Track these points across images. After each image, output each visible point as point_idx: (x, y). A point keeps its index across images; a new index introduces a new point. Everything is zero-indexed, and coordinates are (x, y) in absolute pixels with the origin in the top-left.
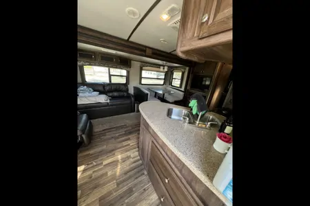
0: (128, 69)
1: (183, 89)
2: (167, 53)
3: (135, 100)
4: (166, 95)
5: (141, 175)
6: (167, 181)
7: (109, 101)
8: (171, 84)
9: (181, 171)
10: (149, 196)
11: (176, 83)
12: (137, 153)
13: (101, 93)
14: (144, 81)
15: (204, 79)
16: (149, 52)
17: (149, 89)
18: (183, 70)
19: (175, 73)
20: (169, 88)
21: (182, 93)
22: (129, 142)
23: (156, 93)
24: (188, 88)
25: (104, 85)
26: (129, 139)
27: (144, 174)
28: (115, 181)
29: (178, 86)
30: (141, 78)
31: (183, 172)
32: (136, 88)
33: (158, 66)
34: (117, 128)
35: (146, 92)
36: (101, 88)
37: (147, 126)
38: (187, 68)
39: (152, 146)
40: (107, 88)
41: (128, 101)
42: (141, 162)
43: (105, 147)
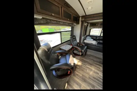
7: (96, 44)
13: (94, 40)
25: (96, 37)
36: (95, 38)
40: (98, 38)
43: (88, 61)
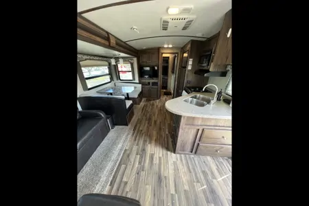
1: (137, 81)
2: (123, 42)
5: (194, 160)
10: (208, 161)
12: (173, 154)
16: (113, 41)
18: (132, 61)
20: (119, 84)
22: (156, 156)
26: (152, 155)
28: (195, 184)
29: (131, 79)
38: (135, 59)
42: (182, 155)
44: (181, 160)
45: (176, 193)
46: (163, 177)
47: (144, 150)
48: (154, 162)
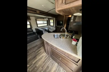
0: (30, 21)
1: (55, 26)
2: (46, 12)
3: (38, 34)
4: (49, 30)
5: (50, 60)
6: (60, 59)
8: (50, 25)
9: (64, 55)
10: (54, 65)
11: (52, 24)
12: (45, 54)
14: (39, 26)
15: (60, 22)
16: (38, 12)
17: (42, 29)
18: (53, 19)
19: (50, 21)
20: (50, 27)
21: (55, 28)
22: (41, 51)
23: (45, 29)
24: (56, 25)
26: (40, 50)
27: (50, 59)
28: (41, 67)
29: (53, 25)
30: (37, 24)
31: (65, 54)
32: (36, 29)
33: (44, 18)
34: (34, 47)
35: (42, 30)
37: (47, 43)
38: (55, 18)
39: (51, 50)
41: (35, 35)
42: (48, 56)
44: (46, 57)
45: (34, 64)
46: (36, 57)
47: (40, 47)
48: (38, 52)
